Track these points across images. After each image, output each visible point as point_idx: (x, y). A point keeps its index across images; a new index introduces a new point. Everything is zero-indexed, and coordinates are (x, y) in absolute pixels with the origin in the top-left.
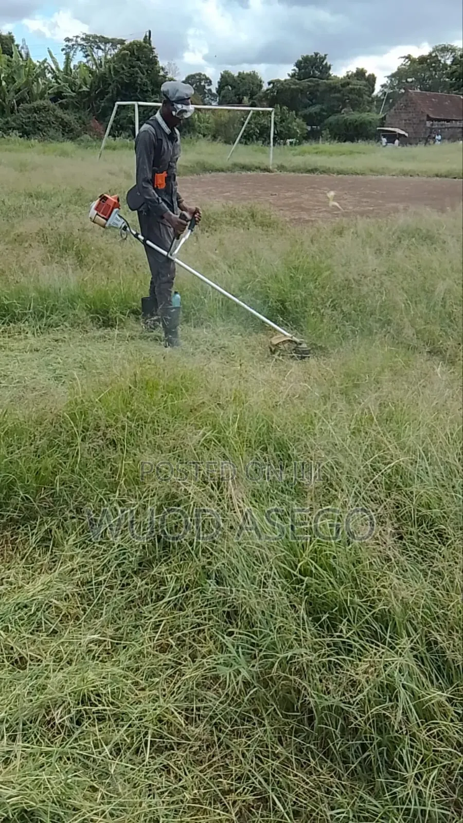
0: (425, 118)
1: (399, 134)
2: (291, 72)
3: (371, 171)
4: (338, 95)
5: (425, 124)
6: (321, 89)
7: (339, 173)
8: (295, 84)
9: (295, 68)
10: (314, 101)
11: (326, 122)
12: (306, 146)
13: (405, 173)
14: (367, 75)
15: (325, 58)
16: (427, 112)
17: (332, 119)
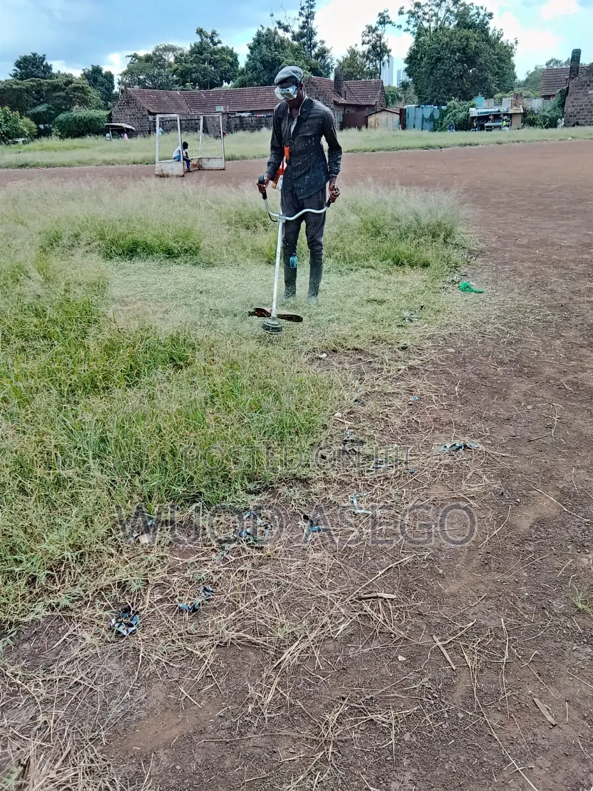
0: (146, 113)
1: (126, 128)
2: (13, 73)
3: (80, 163)
4: (62, 94)
5: (148, 118)
6: (45, 88)
7: (48, 166)
8: (18, 84)
9: (16, 68)
10: (42, 100)
11: (56, 120)
12: (37, 144)
13: (107, 163)
14: (103, 72)
15: (44, 59)
16: (147, 107)
17: (62, 117)
